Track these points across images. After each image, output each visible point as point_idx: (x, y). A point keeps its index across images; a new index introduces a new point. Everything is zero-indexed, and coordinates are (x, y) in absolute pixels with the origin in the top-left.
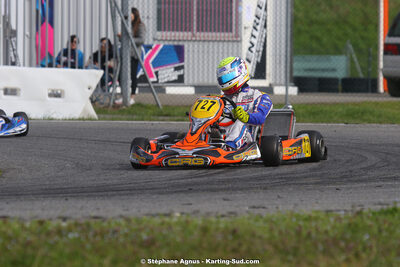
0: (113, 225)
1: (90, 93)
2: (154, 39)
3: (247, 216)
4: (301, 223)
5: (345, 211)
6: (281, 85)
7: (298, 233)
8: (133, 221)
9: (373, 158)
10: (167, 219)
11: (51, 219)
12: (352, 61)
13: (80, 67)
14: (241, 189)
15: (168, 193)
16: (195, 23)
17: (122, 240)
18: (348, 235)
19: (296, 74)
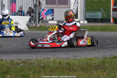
0: (33, 61)
1: (26, 23)
2: (45, 7)
3: (72, 59)
4: (88, 61)
5: (101, 57)
6: (82, 20)
7: (87, 64)
8: (39, 61)
9: (109, 42)
10: (49, 60)
11: (15, 60)
12: (103, 13)
13: (24, 16)
14: (71, 51)
15: (49, 52)
16: (57, 3)
17: (36, 66)
18: (102, 65)
19: (87, 17)
